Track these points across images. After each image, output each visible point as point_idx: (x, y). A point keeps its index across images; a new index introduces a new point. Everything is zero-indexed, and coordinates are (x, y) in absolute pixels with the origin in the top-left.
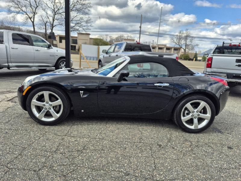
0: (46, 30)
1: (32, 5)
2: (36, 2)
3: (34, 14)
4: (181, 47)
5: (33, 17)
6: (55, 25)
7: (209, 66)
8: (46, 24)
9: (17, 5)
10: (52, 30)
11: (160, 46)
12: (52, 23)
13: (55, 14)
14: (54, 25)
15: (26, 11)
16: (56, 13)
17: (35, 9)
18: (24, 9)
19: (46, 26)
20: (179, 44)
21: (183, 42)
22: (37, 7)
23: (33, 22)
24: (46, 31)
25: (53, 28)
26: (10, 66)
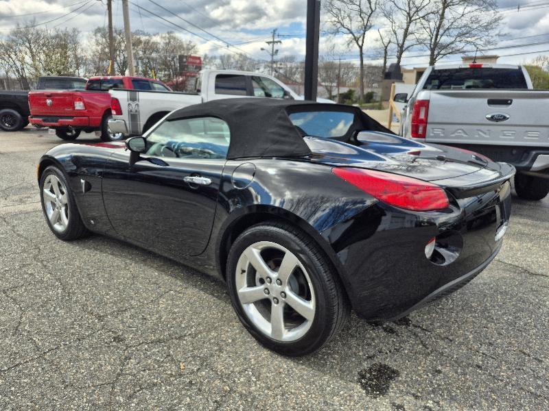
0: (385, 59)
1: (363, 10)
2: (370, 3)
3: (365, 28)
5: (362, 36)
6: (409, 47)
10: (399, 58)
12: (401, 42)
13: (411, 21)
14: (405, 47)
15: (350, 25)
16: (412, 19)
17: (367, 18)
19: (386, 53)
22: (372, 11)
23: (361, 48)
24: (385, 63)
25: (401, 54)
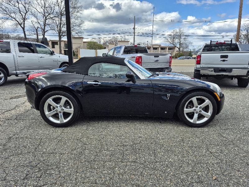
0: (37, 36)
1: (21, 10)
2: (25, 8)
3: (24, 19)
4: (176, 46)
5: (23, 23)
7: (198, 62)
8: (37, 30)
9: (6, 11)
10: (44, 35)
11: (154, 47)
12: (43, 28)
13: (46, 19)
14: (46, 30)
15: (15, 17)
17: (24, 15)
18: (13, 15)
19: (37, 32)
20: (173, 44)
21: (177, 41)
22: (27, 12)
23: (23, 28)
26: (18, 73)
